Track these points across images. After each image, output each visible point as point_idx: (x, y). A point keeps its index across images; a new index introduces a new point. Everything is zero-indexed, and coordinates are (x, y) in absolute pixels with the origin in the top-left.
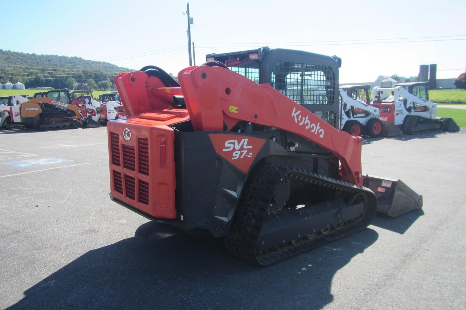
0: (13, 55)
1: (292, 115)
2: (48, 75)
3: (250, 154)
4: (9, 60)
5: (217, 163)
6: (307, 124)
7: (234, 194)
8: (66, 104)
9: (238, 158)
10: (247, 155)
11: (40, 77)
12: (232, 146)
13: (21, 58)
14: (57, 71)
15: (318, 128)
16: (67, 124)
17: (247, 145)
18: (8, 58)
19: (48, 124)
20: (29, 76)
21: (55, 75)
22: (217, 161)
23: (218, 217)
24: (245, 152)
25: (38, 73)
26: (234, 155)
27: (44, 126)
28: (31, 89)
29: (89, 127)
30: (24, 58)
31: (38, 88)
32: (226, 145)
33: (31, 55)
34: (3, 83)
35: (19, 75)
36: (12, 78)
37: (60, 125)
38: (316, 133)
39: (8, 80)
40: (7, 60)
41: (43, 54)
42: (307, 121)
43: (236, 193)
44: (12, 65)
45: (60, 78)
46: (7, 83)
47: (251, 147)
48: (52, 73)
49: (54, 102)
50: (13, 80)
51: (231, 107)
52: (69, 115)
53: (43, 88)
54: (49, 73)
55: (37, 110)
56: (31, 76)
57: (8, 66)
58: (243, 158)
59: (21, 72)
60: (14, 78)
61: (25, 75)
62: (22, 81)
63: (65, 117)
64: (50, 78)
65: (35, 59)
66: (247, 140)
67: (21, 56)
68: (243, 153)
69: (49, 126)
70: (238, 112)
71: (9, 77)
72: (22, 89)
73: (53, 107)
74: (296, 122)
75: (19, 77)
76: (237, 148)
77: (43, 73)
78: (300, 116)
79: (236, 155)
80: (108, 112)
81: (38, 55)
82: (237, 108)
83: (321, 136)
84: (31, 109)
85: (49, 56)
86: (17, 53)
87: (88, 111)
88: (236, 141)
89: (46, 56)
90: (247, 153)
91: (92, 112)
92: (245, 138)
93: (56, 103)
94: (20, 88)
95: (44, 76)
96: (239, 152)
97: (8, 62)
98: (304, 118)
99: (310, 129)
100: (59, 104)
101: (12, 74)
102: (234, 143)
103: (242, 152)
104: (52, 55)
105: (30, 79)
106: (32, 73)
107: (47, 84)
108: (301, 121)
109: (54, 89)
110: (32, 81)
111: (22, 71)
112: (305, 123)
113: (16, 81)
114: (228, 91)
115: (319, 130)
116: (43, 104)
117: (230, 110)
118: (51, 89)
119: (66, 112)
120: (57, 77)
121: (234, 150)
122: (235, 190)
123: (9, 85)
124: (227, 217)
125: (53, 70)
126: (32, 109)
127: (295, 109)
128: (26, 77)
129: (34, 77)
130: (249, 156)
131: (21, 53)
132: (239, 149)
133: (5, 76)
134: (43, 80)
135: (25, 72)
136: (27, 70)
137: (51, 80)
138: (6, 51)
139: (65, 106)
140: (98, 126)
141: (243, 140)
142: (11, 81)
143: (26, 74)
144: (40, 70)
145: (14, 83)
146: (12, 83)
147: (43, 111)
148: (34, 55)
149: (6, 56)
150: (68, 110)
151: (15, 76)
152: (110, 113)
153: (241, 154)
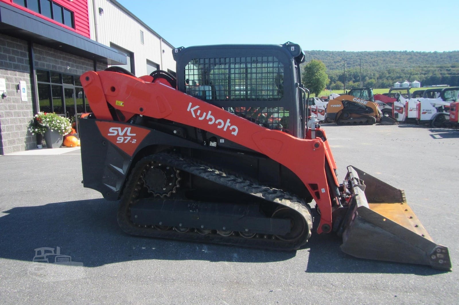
0: (415, 55)
1: (188, 110)
2: (446, 72)
3: (134, 141)
4: (411, 60)
5: (104, 144)
6: (211, 120)
7: (120, 170)
8: (365, 102)
9: (122, 143)
10: (131, 141)
11: (437, 75)
12: (116, 132)
13: (423, 57)
14: (456, 67)
15: (228, 124)
16: (364, 120)
17: (131, 133)
18: (411, 58)
19: (347, 119)
20: (426, 74)
21: (453, 72)
22: (104, 142)
23: (107, 185)
24: (129, 138)
25: (435, 70)
26: (118, 139)
27: (343, 121)
28: (426, 87)
29: (383, 124)
30: (426, 57)
31: (433, 86)
32: (111, 130)
33: (433, 53)
34: (401, 83)
35: (417, 74)
36: (410, 77)
37: (356, 120)
38: (225, 129)
39: (406, 79)
40: (410, 61)
41: (445, 51)
42: (209, 116)
43: (122, 170)
44: (413, 65)
45: (457, 74)
46: (404, 82)
47: (135, 135)
48: (449, 70)
49: (355, 100)
50: (410, 79)
51: (117, 101)
52: (367, 112)
53: (438, 86)
54: (447, 70)
55: (339, 106)
56: (427, 74)
57: (409, 66)
58: (127, 142)
59: (419, 71)
60: (412, 77)
61: (422, 74)
62: (419, 79)
63: (363, 114)
64: (447, 75)
65: (436, 57)
66: (130, 129)
67: (422, 55)
68: (127, 139)
69: (347, 121)
70: (124, 106)
71: (407, 77)
72: (417, 87)
73: (354, 104)
74: (194, 116)
75: (416, 76)
76: (121, 134)
77: (441, 71)
78: (199, 111)
79: (120, 140)
80: (409, 109)
81: (439, 53)
82: (123, 102)
83: (235, 133)
84: (334, 106)
85: (451, 52)
86: (420, 53)
87: (395, 108)
88: (120, 129)
89: (448, 52)
90: (131, 139)
91: (400, 109)
92: (128, 127)
93: (356, 100)
94: (416, 86)
95: (441, 74)
96: (123, 138)
97: (411, 62)
98: (205, 114)
99: (215, 125)
100: (359, 102)
101: (411, 74)
102: (117, 130)
103: (125, 137)
104: (455, 52)
105: (426, 78)
106: (429, 71)
107: (443, 81)
108: (201, 115)
109: (449, 87)
110: (429, 79)
111: (420, 69)
112: (208, 118)
113: (413, 80)
114: (113, 89)
115: (229, 127)
116: (346, 101)
117: (117, 104)
118: (446, 86)
119: (365, 109)
120: (454, 74)
121: (118, 135)
122: (122, 168)
123: (406, 84)
124: (115, 187)
125: (452, 67)
126: (336, 106)
127: (190, 104)
128: (423, 76)
129: (430, 75)
130: (133, 142)
131: (423, 52)
132: (122, 135)
133: (404, 76)
134: (439, 77)
135: (423, 70)
136: (425, 69)
137: (447, 77)
138: (409, 52)
139: (364, 103)
140: (392, 123)
141: (126, 129)
142: (409, 80)
143: (423, 72)
144: (438, 68)
145: (411, 82)
146: (409, 82)
147: (344, 108)
148: (435, 53)
149: (409, 57)
150: (367, 107)
151: (413, 75)
152: (411, 110)
153: (125, 140)
